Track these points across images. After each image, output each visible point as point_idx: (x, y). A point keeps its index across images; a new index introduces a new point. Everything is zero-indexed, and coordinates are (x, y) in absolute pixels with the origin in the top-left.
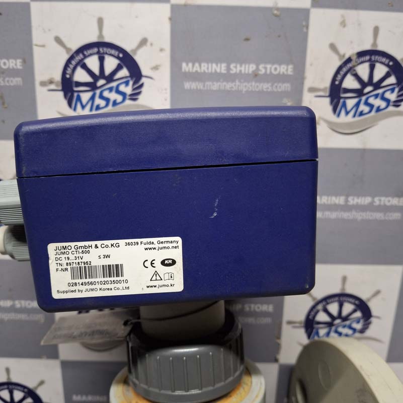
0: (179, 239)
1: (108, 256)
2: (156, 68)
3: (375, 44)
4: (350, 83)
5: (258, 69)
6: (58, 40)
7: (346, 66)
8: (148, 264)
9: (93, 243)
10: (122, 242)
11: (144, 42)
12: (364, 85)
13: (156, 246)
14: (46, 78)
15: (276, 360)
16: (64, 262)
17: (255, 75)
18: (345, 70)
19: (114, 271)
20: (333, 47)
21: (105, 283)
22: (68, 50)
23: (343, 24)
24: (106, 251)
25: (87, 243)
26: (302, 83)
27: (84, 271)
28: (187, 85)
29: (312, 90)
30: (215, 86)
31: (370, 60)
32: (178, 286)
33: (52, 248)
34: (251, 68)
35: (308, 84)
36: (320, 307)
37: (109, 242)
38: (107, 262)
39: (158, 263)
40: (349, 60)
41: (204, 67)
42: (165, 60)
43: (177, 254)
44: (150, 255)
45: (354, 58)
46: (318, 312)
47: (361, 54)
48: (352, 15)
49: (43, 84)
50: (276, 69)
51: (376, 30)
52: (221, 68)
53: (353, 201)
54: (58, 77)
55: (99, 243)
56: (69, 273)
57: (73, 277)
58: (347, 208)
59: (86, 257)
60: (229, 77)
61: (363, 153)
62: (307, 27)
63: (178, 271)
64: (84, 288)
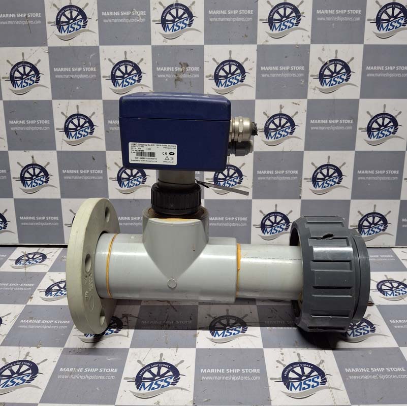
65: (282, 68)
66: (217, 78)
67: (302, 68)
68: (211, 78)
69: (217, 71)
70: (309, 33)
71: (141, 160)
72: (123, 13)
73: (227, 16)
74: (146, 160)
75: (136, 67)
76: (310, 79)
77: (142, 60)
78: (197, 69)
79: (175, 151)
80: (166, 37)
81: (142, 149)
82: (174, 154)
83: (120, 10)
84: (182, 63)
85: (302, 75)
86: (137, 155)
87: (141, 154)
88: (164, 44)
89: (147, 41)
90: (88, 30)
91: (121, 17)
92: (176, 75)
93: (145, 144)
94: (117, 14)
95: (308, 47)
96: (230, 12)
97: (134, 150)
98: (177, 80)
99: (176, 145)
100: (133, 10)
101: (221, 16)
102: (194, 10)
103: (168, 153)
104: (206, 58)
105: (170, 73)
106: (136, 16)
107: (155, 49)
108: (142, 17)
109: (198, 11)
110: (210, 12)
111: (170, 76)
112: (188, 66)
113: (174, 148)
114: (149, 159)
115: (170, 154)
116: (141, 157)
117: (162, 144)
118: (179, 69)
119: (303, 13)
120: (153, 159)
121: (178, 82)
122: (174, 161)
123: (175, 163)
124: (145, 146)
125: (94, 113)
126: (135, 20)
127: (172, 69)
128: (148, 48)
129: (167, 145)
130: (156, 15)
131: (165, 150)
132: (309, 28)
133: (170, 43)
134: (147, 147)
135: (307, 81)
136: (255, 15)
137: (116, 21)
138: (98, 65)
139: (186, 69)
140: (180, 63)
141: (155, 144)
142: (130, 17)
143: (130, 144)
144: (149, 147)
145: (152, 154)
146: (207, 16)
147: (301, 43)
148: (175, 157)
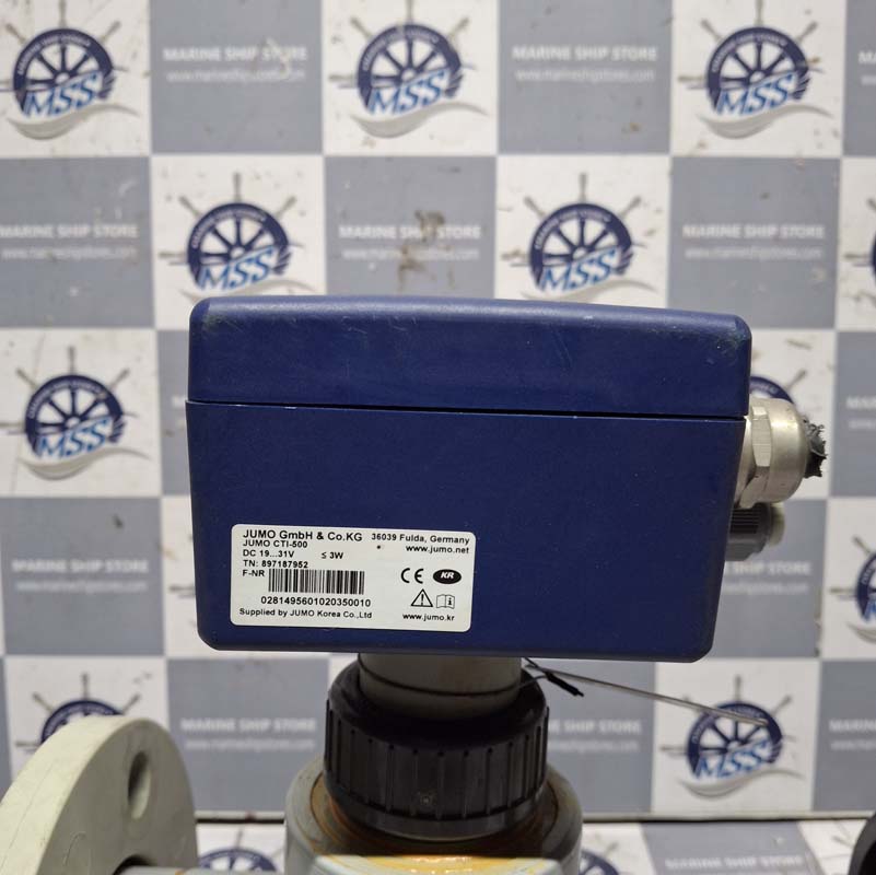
65: (752, 231)
66: (537, 260)
67: (815, 231)
68: (517, 260)
69: (540, 240)
70: (838, 123)
71: (289, 608)
72: (233, 54)
74: (315, 608)
75: (271, 225)
76: (844, 266)
77: (291, 202)
78: (473, 232)
79: (466, 564)
80: (372, 129)
81: (300, 555)
82: (457, 577)
84: (424, 214)
85: (816, 253)
86: (272, 587)
87: (295, 579)
88: (367, 151)
89: (309, 140)
90: (117, 107)
91: (224, 65)
92: (405, 252)
93: (315, 530)
94: (213, 54)
95: (833, 165)
96: (583, 53)
97: (259, 559)
98: (408, 266)
99: (470, 536)
100: (262, 44)
101: (554, 63)
102: (465, 47)
103: (427, 576)
104: (504, 196)
105: (382, 243)
106: (276, 64)
107: (337, 169)
108: (296, 64)
109: (480, 49)
110: (519, 53)
111: (383, 254)
113: (459, 551)
114: (329, 602)
115: (437, 576)
116: (291, 594)
117: (398, 532)
118: (413, 232)
119: (816, 60)
120: (354, 603)
121: (410, 275)
122: (455, 612)
123: (461, 622)
124: (313, 542)
125: (124, 374)
126: (272, 75)
127: (388, 232)
128: (313, 166)
129: (427, 534)
131: (416, 560)
132: (836, 107)
133: (385, 147)
134: (321, 548)
135: (833, 273)
136: (663, 65)
137: (207, 76)
138: (143, 218)
139: (435, 234)
140: (418, 215)
141: (367, 532)
143: (239, 532)
144: (337, 546)
145: (349, 582)
146: (507, 64)
147: (810, 151)
148: (464, 592)
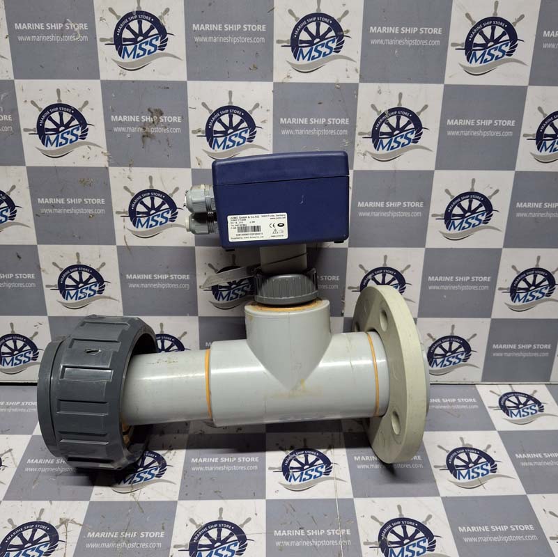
0: (286, 214)
1: (254, 222)
2: (264, 122)
3: (400, 103)
4: (385, 128)
5: (327, 121)
6: (204, 105)
7: (382, 118)
8: (272, 226)
9: (248, 216)
10: (260, 215)
11: (257, 106)
12: (393, 129)
13: (275, 217)
14: (196, 129)
15: (342, 315)
16: (235, 224)
17: (325, 125)
18: (381, 120)
19: (257, 229)
20: (373, 107)
21: (253, 234)
22: (210, 111)
23: (380, 92)
24: (253, 220)
25: (245, 216)
26: (355, 130)
27: (243, 229)
28: (283, 132)
29: (360, 134)
30: (301, 132)
31: (397, 114)
32: (285, 236)
33: (229, 218)
34: (323, 120)
35: (358, 130)
36: (370, 277)
37: (254, 215)
38: (253, 225)
39: (276, 225)
40: (384, 114)
41: (294, 121)
42: (270, 116)
43: (285, 221)
44: (273, 221)
45: (387, 113)
46: (369, 280)
47: (391, 110)
48: (385, 86)
49: (194, 132)
50: (338, 121)
51: (400, 95)
52: (304, 121)
53: (389, 204)
54: (204, 128)
55: (250, 216)
56: (237, 229)
57: (238, 232)
58: (385, 209)
59: (244, 222)
60: (309, 127)
61: (395, 173)
62: (357, 95)
63: (285, 228)
64: (243, 237)
73: (223, 33)
83: (44, 20)
112: (161, 114)
130: (105, 30)
142: (62, 32)
